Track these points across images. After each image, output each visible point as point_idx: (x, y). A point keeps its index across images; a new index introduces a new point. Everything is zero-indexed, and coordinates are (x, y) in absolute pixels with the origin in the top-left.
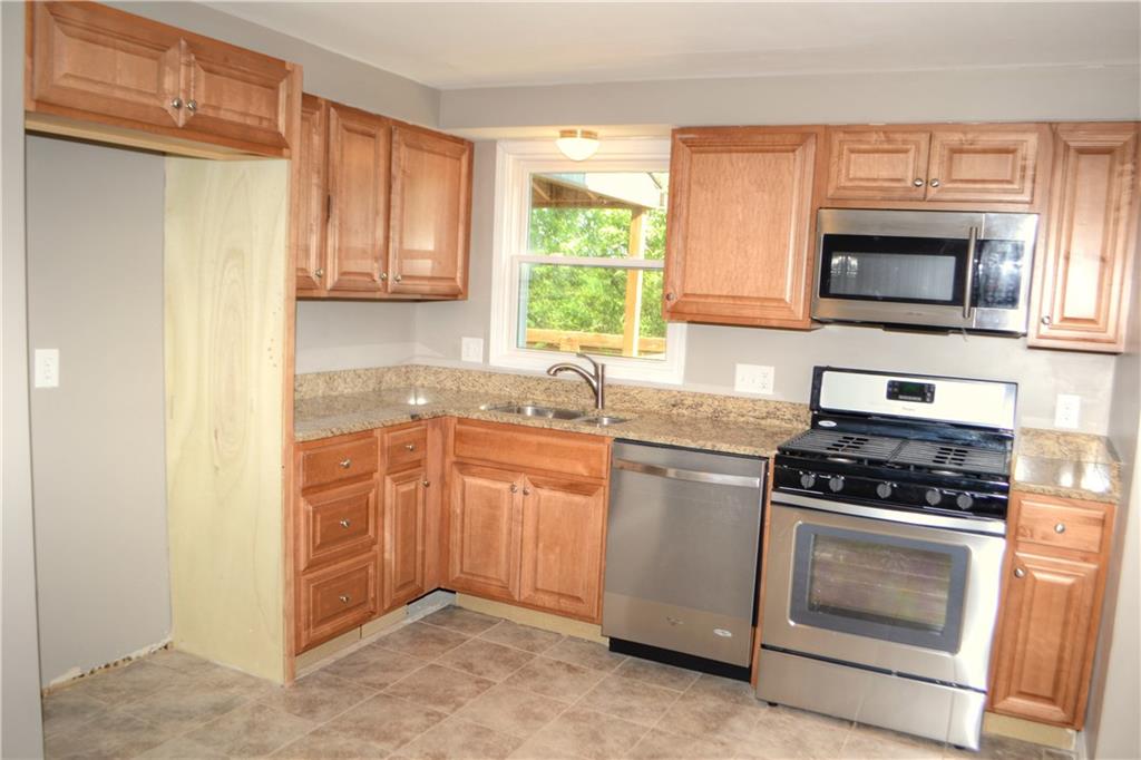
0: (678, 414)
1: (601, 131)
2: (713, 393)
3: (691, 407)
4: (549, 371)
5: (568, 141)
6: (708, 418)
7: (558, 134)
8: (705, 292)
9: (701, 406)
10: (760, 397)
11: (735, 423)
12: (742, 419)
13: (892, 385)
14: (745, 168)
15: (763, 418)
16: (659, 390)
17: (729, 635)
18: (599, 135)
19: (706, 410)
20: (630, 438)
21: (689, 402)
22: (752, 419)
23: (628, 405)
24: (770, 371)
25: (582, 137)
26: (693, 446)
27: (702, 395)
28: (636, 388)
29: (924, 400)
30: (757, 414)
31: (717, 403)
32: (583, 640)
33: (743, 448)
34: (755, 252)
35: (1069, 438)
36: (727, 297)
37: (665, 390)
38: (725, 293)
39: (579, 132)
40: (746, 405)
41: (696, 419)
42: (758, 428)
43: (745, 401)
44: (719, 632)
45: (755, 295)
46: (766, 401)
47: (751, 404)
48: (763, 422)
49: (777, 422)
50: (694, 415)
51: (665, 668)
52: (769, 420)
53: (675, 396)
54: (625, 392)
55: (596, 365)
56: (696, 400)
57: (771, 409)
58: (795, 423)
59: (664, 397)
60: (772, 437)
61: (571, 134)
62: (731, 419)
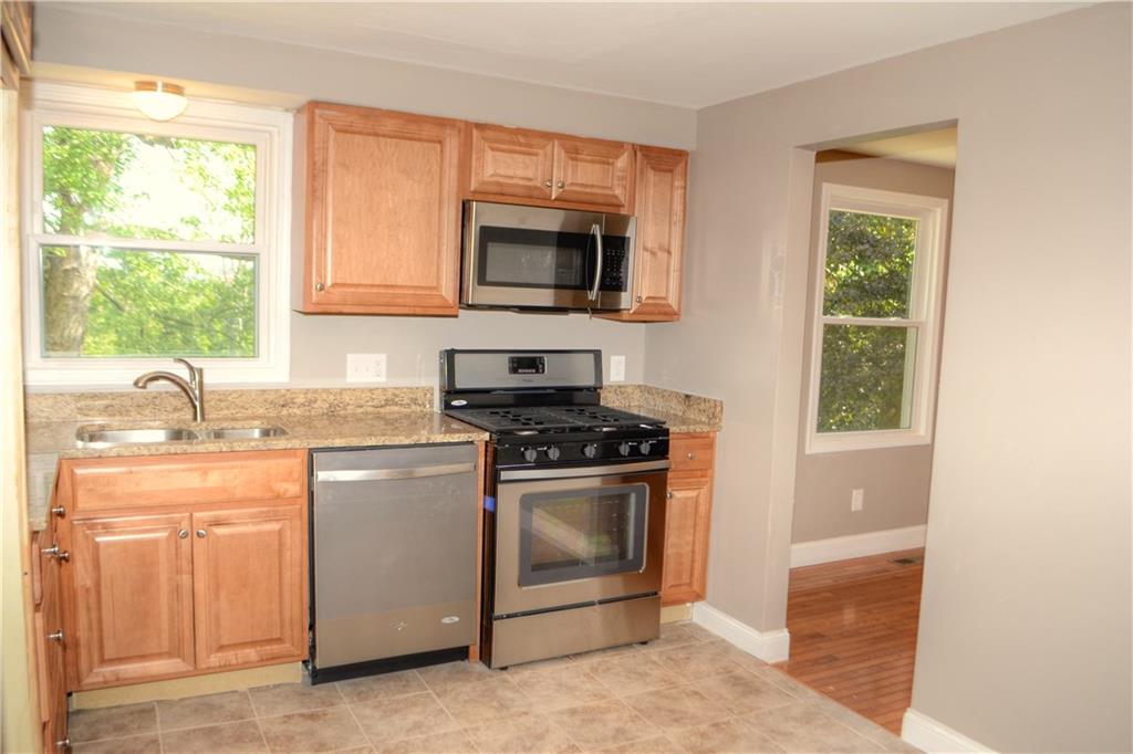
0: (289, 415)
1: (191, 87)
2: (327, 386)
3: (303, 405)
4: (136, 384)
5: (145, 95)
6: (323, 414)
7: (133, 85)
8: (356, 281)
9: (315, 402)
10: (377, 386)
11: (354, 415)
12: (360, 410)
13: (512, 360)
14: (393, 155)
15: (382, 406)
16: (264, 391)
17: (457, 619)
18: (186, 91)
19: (321, 406)
20: (336, 445)
21: (301, 399)
22: (372, 409)
23: (226, 412)
24: (383, 357)
25: (163, 91)
26: (407, 442)
27: (316, 391)
28: (235, 391)
29: (537, 372)
30: (376, 402)
31: (332, 397)
32: (268, 687)
33: (457, 435)
34: (407, 240)
35: (623, 389)
36: (379, 286)
37: (271, 390)
38: (377, 282)
39: (160, 85)
40: (363, 395)
41: (310, 417)
42: (378, 417)
43: (363, 391)
44: (446, 620)
45: (409, 284)
46: (384, 389)
47: (369, 394)
48: (382, 410)
49: (396, 409)
50: (307, 413)
51: (379, 679)
52: (388, 407)
53: (284, 396)
54: (223, 396)
55: (191, 368)
56: (309, 396)
57: (389, 396)
58: (414, 407)
59: (271, 398)
60: (392, 424)
61: (150, 86)
62: (349, 412)
